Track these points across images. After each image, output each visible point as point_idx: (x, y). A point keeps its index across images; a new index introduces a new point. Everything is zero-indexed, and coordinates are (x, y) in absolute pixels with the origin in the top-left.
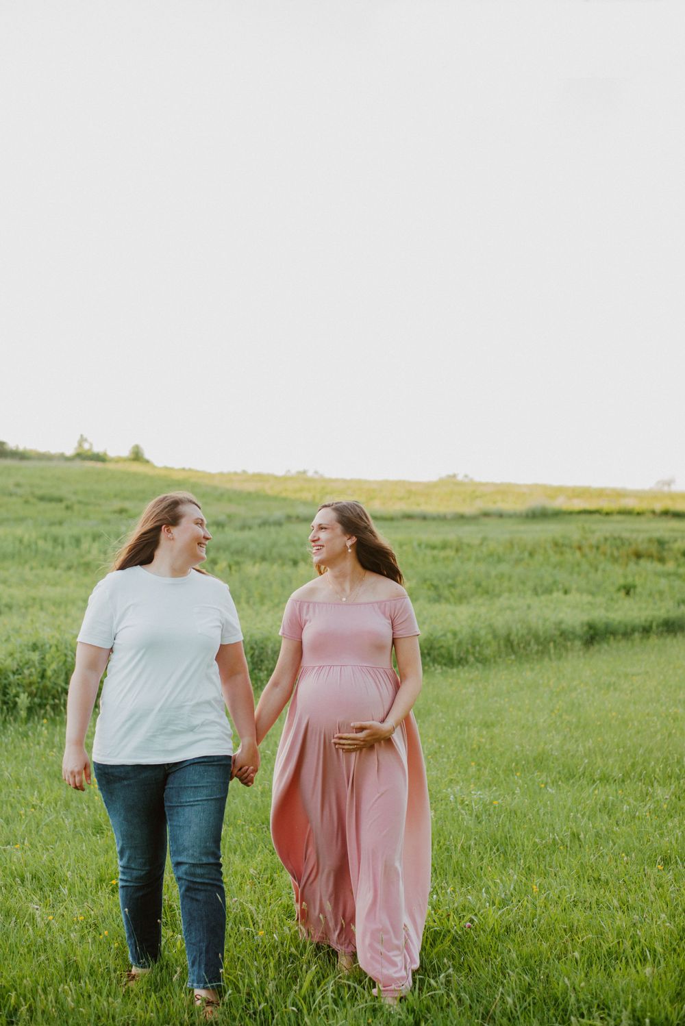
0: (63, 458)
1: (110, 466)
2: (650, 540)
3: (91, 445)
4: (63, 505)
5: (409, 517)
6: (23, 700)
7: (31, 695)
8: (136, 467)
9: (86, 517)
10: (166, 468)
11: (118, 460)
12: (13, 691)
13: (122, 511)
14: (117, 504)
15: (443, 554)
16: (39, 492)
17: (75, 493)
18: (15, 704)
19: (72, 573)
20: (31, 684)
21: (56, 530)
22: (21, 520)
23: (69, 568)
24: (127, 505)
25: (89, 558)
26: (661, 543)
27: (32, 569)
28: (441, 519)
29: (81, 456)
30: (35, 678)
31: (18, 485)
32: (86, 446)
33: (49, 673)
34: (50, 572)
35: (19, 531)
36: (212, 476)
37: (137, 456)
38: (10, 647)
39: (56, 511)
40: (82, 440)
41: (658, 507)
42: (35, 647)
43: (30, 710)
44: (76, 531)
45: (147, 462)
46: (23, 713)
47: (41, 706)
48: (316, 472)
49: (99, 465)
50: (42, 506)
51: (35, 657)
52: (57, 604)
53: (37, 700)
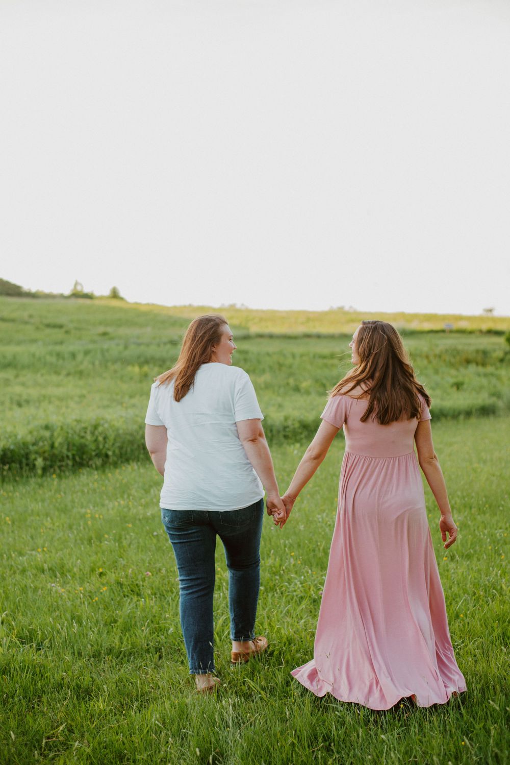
0: (62, 296)
1: (96, 302)
2: (477, 351)
3: (82, 286)
4: (63, 330)
5: (308, 336)
6: (40, 462)
7: (45, 459)
8: (115, 303)
9: (80, 338)
10: (136, 303)
11: (101, 298)
12: (33, 456)
13: (105, 334)
14: (101, 329)
15: (330, 362)
16: (46, 321)
17: (72, 321)
18: (34, 465)
19: (71, 378)
20: (44, 452)
21: (58, 348)
22: (34, 341)
23: (68, 374)
24: (109, 330)
25: (82, 367)
26: (485, 353)
27: (42, 375)
28: (331, 337)
29: (76, 295)
30: (47, 448)
31: (31, 316)
32: (79, 288)
33: (56, 445)
34: (54, 378)
35: (33, 348)
36: (168, 308)
37: (115, 295)
38: (30, 427)
39: (58, 334)
40: (76, 284)
41: (485, 327)
42: (47, 427)
43: (44, 469)
44: (71, 348)
45: (122, 299)
46: (40, 472)
47: (51, 466)
48: (243, 305)
49: (88, 302)
50: (48, 331)
51: (47, 434)
52: (61, 399)
53: (48, 463)
